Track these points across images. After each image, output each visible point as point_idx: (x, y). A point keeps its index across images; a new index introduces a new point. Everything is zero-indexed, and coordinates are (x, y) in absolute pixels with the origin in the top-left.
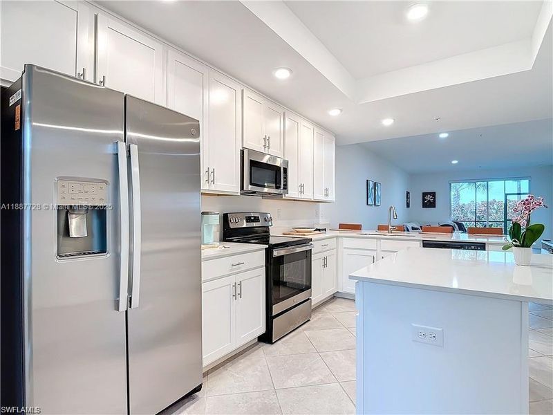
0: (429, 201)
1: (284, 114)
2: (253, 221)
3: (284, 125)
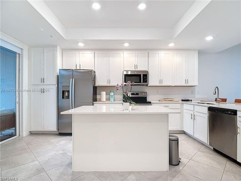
1: (148, 53)
2: (135, 95)
3: (148, 57)
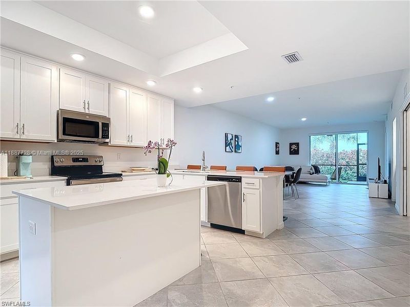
0: (294, 150)
1: (109, 84)
2: (81, 161)
3: (109, 93)
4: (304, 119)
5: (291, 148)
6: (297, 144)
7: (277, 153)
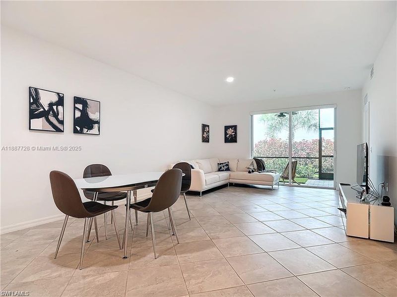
0: (231, 136)
4: (230, 80)
5: (226, 134)
6: (235, 127)
7: (206, 140)
